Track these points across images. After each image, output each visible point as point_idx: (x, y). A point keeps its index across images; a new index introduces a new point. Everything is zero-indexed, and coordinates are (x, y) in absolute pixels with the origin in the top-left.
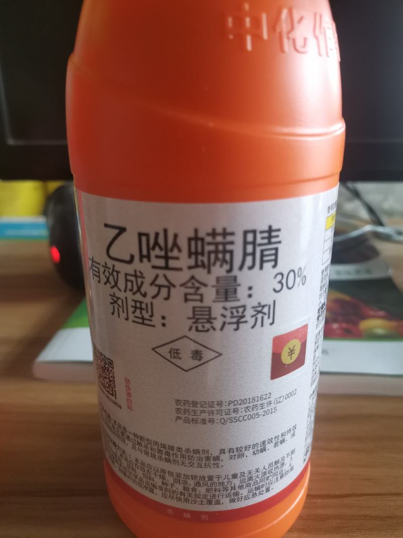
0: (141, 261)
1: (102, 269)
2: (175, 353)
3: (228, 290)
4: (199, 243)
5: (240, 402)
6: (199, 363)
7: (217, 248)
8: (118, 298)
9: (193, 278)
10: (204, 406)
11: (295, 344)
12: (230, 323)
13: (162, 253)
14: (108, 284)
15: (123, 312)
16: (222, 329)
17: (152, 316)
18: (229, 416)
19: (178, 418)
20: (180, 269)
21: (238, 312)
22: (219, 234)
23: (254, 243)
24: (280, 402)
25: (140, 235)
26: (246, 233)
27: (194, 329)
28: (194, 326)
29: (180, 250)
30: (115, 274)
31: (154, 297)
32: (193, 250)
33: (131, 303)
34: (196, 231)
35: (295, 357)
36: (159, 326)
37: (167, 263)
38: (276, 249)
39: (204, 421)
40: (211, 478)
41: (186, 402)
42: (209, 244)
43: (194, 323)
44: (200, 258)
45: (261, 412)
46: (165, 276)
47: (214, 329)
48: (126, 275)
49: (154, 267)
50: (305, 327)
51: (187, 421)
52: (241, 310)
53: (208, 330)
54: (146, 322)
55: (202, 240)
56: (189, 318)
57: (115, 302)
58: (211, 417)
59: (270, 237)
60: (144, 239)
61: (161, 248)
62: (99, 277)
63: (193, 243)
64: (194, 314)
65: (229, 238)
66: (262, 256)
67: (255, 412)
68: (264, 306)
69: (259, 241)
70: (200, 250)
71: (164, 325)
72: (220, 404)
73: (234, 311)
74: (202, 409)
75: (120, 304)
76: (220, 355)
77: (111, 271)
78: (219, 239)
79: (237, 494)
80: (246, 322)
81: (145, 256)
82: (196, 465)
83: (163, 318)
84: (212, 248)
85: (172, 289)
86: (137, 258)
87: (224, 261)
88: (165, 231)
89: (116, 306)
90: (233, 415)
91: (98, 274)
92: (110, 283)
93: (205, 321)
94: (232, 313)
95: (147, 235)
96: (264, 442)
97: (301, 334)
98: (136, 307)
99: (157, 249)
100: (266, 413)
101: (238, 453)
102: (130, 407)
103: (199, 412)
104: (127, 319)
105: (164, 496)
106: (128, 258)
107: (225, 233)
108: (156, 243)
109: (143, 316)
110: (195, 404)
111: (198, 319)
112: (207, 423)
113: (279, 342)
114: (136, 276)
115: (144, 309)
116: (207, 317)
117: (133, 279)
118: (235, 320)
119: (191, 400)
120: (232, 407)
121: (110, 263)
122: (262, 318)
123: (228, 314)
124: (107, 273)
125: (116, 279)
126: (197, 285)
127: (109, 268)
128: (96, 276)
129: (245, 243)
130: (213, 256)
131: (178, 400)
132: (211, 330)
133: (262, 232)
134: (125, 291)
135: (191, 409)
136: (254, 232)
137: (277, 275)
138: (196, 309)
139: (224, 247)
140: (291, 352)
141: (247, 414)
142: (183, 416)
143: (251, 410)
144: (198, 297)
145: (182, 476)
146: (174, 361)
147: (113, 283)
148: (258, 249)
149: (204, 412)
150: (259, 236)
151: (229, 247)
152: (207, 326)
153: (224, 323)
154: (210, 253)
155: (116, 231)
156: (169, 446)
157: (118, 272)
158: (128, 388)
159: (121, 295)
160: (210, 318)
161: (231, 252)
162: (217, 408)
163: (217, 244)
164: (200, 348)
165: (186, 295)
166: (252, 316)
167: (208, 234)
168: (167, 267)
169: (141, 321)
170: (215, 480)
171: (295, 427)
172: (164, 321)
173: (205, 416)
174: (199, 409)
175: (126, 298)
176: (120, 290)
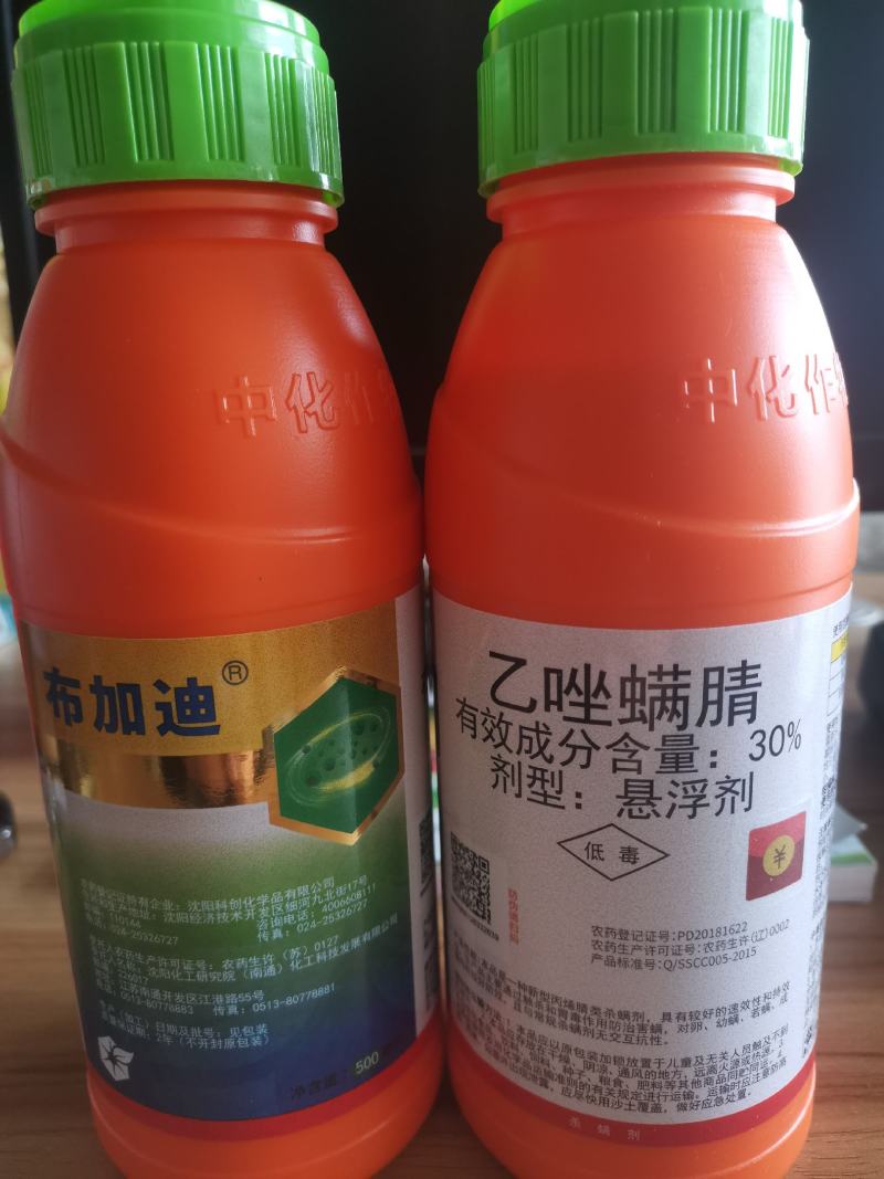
0: (547, 709)
1: (480, 718)
2: (595, 851)
3: (678, 756)
4: (638, 685)
5: (696, 935)
6: (631, 867)
7: (664, 693)
8: (506, 763)
9: (626, 735)
10: (640, 938)
11: (786, 843)
12: (680, 807)
13: (581, 699)
14: (490, 740)
15: (513, 784)
16: (669, 815)
17: (560, 792)
18: (679, 958)
19: (596, 957)
20: (609, 723)
21: (694, 789)
22: (667, 674)
23: (720, 686)
24: (761, 939)
25: (548, 671)
26: (707, 671)
27: (625, 814)
28: (627, 808)
29: (608, 696)
30: (503, 726)
31: (564, 764)
32: (628, 695)
33: (526, 771)
34: (634, 667)
35: (785, 864)
36: (571, 807)
37: (587, 713)
38: (754, 695)
39: (638, 964)
40: (646, 1062)
41: (610, 931)
42: (652, 687)
43: (625, 804)
44: (638, 707)
45: (730, 953)
46: (583, 731)
47: (658, 815)
48: (521, 728)
49: (566, 719)
50: (802, 816)
51: (610, 962)
52: (699, 786)
53: (648, 816)
54: (549, 801)
55: (643, 681)
56: (618, 797)
57: (501, 769)
58: (649, 957)
59: (743, 678)
60: (553, 677)
61: (579, 693)
62: (474, 729)
63: (628, 685)
64: (627, 792)
65: (682, 679)
66: (732, 704)
67: (721, 953)
68: (735, 781)
69: (727, 683)
70: (638, 696)
71: (579, 806)
72: (665, 935)
73: (689, 787)
74: (635, 943)
75: (510, 773)
76: (667, 855)
77: (496, 722)
78: (668, 680)
79: (689, 1096)
80: (708, 805)
81: (553, 703)
82: (623, 1038)
83: (578, 795)
84: (657, 693)
85: (594, 751)
86: (541, 704)
87: (675, 712)
88: (587, 667)
89: (501, 774)
90: (686, 956)
91: (472, 725)
92: (493, 740)
93: (644, 801)
94: (685, 790)
95: (559, 672)
96: (735, 1007)
97: (795, 826)
98: (534, 778)
99: (573, 691)
100: (739, 956)
101: (692, 1021)
102: (514, 938)
103: (630, 949)
104: (519, 795)
105: (565, 1092)
106: (526, 704)
107: (676, 672)
108: (572, 683)
109: (545, 792)
110: (624, 934)
111: (633, 799)
112: (643, 966)
113: (760, 840)
114: (537, 731)
115: (547, 781)
116: (648, 795)
117: (533, 734)
118: (690, 802)
119: (618, 927)
120: (683, 941)
121: (496, 710)
122: (733, 798)
123: (679, 791)
124: (489, 725)
125: (504, 732)
126: (632, 746)
127: (494, 717)
128: (468, 726)
129: (707, 686)
130: (658, 705)
131: (597, 928)
132: (653, 816)
133: (730, 670)
134: (518, 753)
135: (618, 942)
136: (721, 670)
137: (755, 733)
138: (630, 783)
139: (675, 693)
140: (780, 856)
141: (709, 955)
142: (604, 954)
143: (714, 948)
144: (634, 766)
145: (599, 1057)
146: (594, 863)
147: (498, 740)
148: (726, 695)
149: (640, 948)
150: (727, 676)
151: (681, 692)
152: (647, 809)
153: (674, 806)
154: (653, 699)
155: (510, 664)
156: (578, 1005)
157: (508, 724)
158: (513, 905)
159: (512, 759)
160: (652, 797)
161: (686, 699)
162: (659, 942)
163: (664, 688)
164: (635, 844)
165: (615, 761)
166: (717, 797)
167: (651, 673)
168: (587, 720)
169: (541, 799)
170: (654, 1067)
171: (786, 985)
172: (578, 801)
173: (641, 955)
174: (630, 943)
175: (519, 763)
176: (511, 751)
